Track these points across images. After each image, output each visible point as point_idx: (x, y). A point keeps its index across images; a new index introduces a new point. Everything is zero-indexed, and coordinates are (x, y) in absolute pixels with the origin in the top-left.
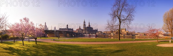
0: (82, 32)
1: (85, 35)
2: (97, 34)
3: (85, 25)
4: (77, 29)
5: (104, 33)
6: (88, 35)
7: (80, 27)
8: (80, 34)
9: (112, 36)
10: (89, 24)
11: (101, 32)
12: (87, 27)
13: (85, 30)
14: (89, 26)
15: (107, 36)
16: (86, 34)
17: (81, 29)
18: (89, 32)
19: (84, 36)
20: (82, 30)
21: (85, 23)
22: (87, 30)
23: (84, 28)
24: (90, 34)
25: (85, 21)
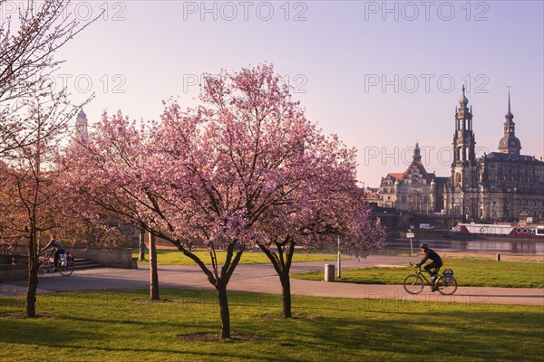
0: (439, 205)
1: (473, 228)
3: (468, 137)
4: (392, 178)
6: (506, 229)
7: (417, 157)
8: (416, 219)
10: (511, 125)
12: (487, 159)
13: (471, 181)
14: (513, 142)
16: (478, 221)
17: (430, 177)
18: (505, 201)
19: (465, 237)
20: (441, 182)
21: (468, 116)
22: (486, 182)
23: (459, 170)
24: (522, 224)
25: (465, 102)
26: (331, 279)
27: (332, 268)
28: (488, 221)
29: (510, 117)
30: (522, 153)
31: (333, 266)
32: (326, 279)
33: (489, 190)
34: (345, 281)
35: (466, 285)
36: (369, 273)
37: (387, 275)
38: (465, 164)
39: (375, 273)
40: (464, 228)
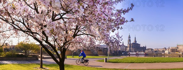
0: (126, 50)
1: (131, 53)
2: (146, 52)
3: (130, 40)
5: (155, 51)
6: (135, 53)
7: (123, 43)
8: (123, 52)
9: (167, 55)
10: (135, 39)
11: (152, 49)
12: (132, 44)
13: (130, 47)
14: (136, 41)
15: (160, 55)
17: (125, 46)
18: (135, 49)
20: (126, 47)
21: (130, 37)
22: (132, 47)
23: (129, 45)
24: (137, 53)
25: (130, 35)
26: (106, 62)
27: (106, 59)
28: (133, 52)
29: (135, 38)
30: (137, 43)
31: (107, 59)
32: (105, 62)
33: (133, 48)
34: (110, 62)
35: (140, 63)
36: (116, 60)
37: (120, 61)
38: (129, 44)
39: (117, 60)
40: (129, 53)
